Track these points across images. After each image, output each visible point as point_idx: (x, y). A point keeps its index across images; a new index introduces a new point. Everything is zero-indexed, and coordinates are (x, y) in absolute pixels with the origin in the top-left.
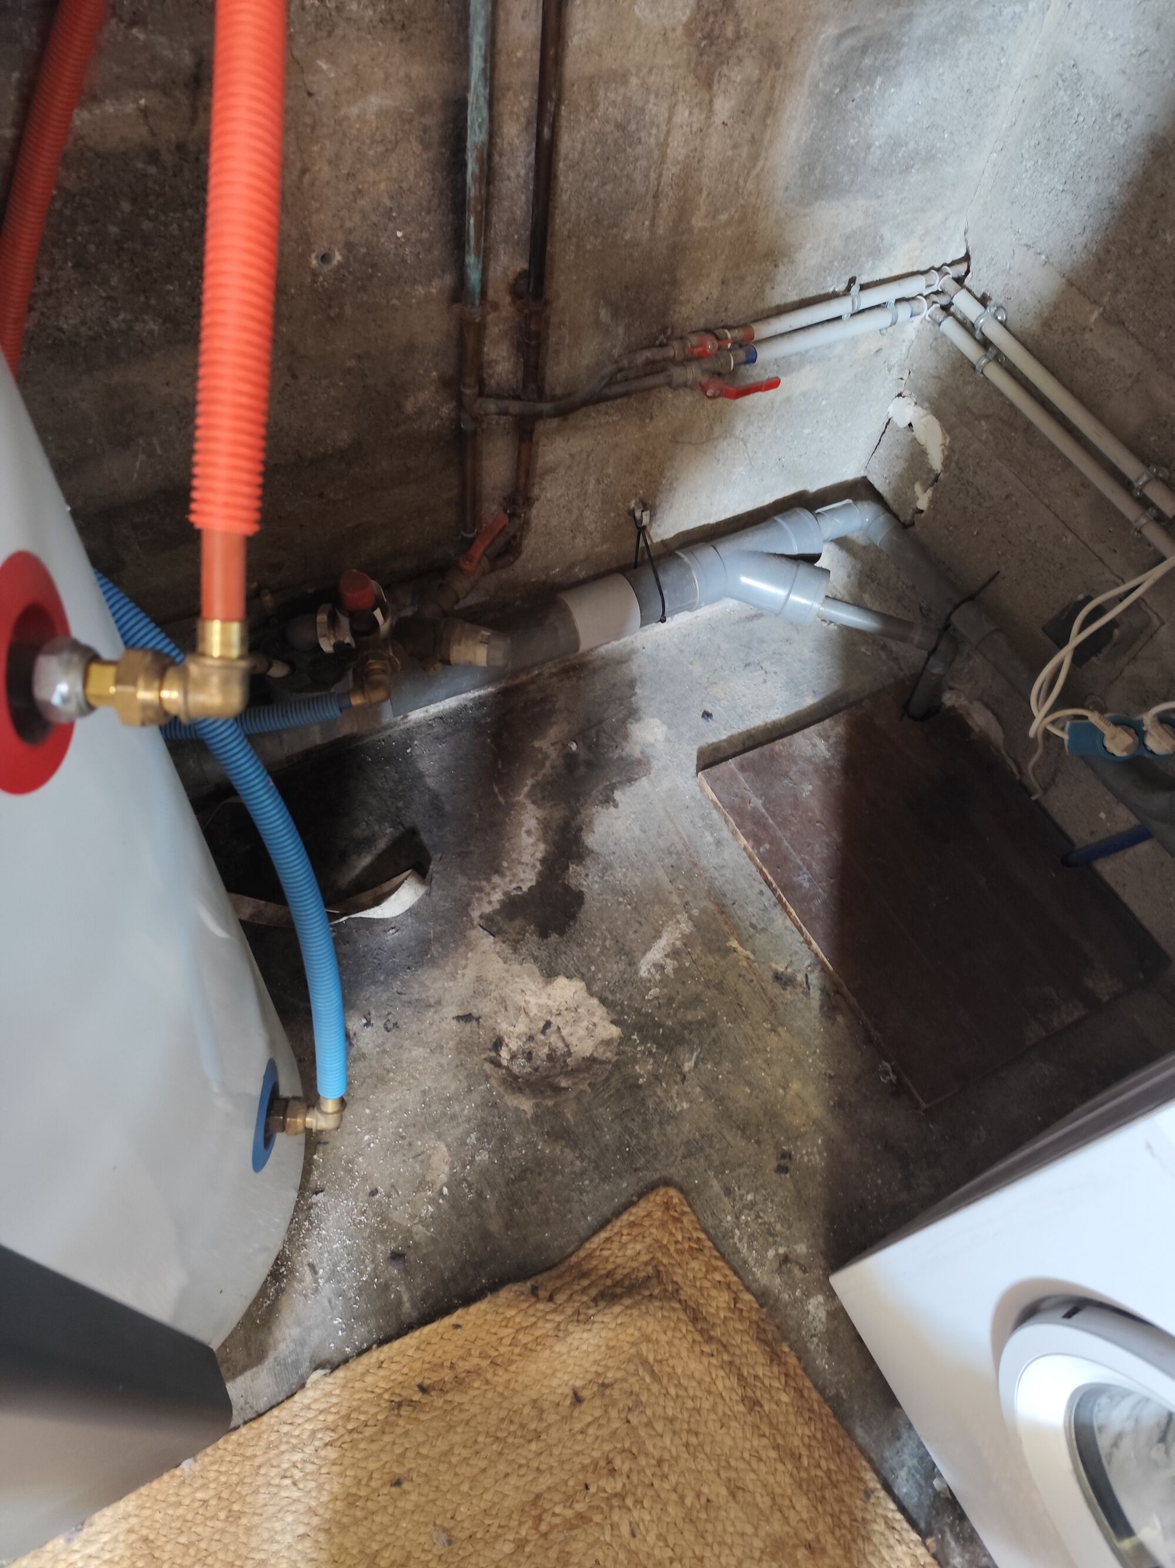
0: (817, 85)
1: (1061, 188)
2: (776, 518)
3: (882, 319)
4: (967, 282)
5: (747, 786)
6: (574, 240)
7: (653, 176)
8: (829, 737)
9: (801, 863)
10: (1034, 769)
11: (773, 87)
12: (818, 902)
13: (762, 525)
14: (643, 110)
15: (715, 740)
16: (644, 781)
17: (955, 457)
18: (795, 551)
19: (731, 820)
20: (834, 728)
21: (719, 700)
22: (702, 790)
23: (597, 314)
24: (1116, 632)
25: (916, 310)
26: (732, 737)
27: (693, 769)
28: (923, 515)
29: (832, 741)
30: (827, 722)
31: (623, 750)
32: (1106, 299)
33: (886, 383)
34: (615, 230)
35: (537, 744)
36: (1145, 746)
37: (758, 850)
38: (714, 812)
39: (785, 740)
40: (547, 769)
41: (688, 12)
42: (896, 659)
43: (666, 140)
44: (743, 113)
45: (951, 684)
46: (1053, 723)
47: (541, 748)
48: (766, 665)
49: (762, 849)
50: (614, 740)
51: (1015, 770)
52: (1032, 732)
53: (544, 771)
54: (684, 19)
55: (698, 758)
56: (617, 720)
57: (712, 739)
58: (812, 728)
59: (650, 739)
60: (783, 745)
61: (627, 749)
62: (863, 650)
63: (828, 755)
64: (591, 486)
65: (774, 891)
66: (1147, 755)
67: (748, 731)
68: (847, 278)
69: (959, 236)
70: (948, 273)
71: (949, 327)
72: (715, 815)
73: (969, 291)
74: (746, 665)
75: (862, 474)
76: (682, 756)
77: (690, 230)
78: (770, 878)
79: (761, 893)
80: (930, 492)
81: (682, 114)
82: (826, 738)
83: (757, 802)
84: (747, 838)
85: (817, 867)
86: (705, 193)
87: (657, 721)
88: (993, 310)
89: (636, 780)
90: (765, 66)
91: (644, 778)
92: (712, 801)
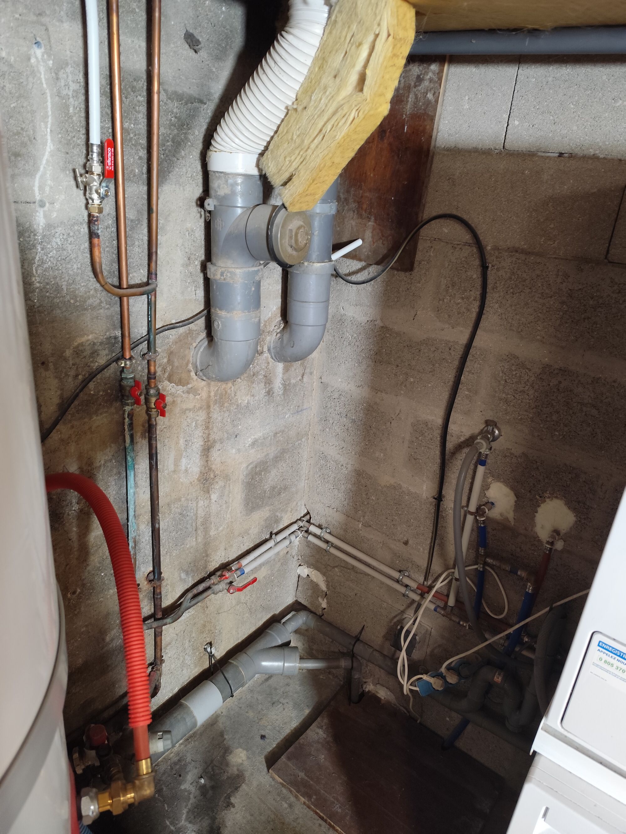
0: (244, 481)
1: (332, 488)
2: (267, 631)
3: (287, 542)
4: (311, 521)
5: (294, 768)
6: (168, 554)
7: (194, 524)
8: (322, 726)
9: (333, 800)
10: (413, 708)
11: (229, 486)
12: (348, 818)
13: (262, 636)
14: (187, 506)
15: (271, 749)
16: (244, 786)
17: (330, 584)
18: (280, 642)
19: (293, 790)
20: (323, 720)
21: (266, 727)
22: (274, 779)
23: (180, 577)
24: (417, 638)
25: (297, 535)
26: (278, 744)
27: (266, 769)
28: (326, 610)
29: (324, 727)
30: (319, 719)
31: (228, 773)
32: (362, 519)
33: (294, 563)
34: (183, 546)
35: (183, 787)
36: (448, 682)
37: (311, 801)
38: (283, 789)
39: (303, 736)
40: (192, 800)
41: (198, 475)
42: (337, 676)
43: (197, 512)
44: (221, 496)
45: (364, 680)
46: (411, 685)
47: (186, 789)
48: (282, 700)
49: (313, 800)
50: (222, 769)
51: (405, 711)
52: (405, 693)
53: (191, 802)
54: (197, 477)
55: (266, 762)
56: (220, 757)
57: (269, 749)
58: (313, 724)
59: (240, 761)
60: (304, 738)
61: (230, 771)
62: (321, 677)
63: (325, 736)
64: (187, 645)
65: (325, 821)
66: (450, 686)
67: (285, 738)
68: (269, 533)
69: (303, 506)
70: (304, 520)
71: (311, 538)
72: (284, 791)
73: (314, 524)
74: (273, 704)
75: (295, 599)
76: (258, 764)
77: (210, 536)
78: (321, 814)
79: (320, 825)
80: (325, 600)
81: (201, 503)
82: (321, 727)
83: (302, 775)
84: (303, 797)
85: (341, 799)
86: (213, 524)
87: (240, 750)
88: (325, 530)
89: (239, 787)
90: (225, 481)
91: (243, 784)
92: (281, 783)
